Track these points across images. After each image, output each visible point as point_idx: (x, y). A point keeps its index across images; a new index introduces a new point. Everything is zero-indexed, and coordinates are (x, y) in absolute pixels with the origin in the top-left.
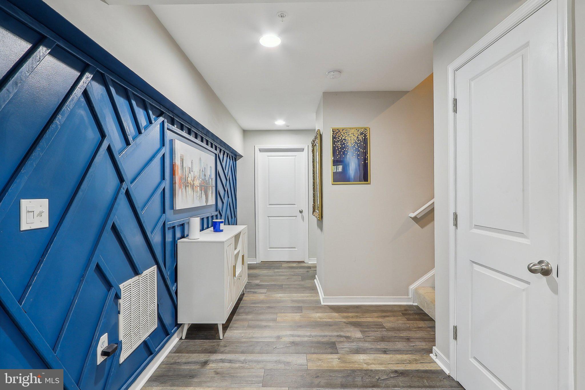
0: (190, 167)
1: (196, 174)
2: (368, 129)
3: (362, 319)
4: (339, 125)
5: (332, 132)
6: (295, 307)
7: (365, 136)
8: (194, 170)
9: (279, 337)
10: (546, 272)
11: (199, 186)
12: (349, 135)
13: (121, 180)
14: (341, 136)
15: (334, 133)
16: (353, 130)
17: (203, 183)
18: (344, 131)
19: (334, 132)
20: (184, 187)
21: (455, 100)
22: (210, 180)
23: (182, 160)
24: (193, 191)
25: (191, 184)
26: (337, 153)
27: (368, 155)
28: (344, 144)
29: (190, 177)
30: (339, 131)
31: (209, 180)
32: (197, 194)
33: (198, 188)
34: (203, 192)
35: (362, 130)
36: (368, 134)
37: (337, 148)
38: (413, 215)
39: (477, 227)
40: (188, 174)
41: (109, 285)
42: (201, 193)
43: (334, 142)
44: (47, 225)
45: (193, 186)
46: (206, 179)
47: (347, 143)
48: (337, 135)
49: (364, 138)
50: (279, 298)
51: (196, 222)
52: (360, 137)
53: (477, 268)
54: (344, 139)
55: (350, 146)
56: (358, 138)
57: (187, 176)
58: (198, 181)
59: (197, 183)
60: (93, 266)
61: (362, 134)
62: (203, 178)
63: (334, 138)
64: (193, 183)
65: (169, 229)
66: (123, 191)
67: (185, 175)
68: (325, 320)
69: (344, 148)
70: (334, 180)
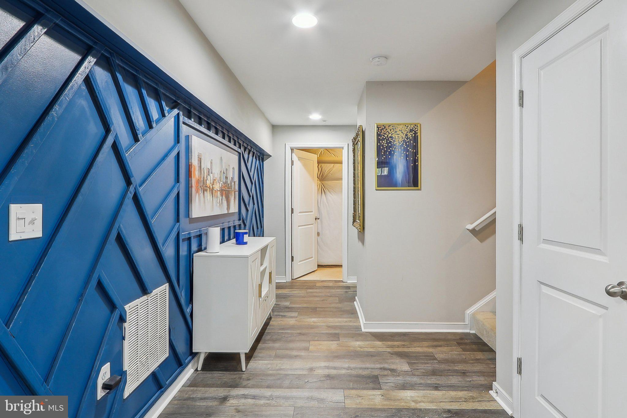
0: (209, 168)
1: (216, 176)
2: (419, 125)
3: (409, 348)
4: (385, 120)
5: (376, 129)
6: (331, 334)
7: (416, 133)
8: (213, 172)
9: (311, 369)
11: (219, 191)
12: (396, 132)
13: (128, 182)
14: (387, 133)
15: (379, 130)
16: (401, 126)
17: (224, 187)
18: (391, 127)
19: (378, 128)
20: (202, 191)
21: (521, 93)
22: (233, 183)
23: (200, 160)
24: (213, 197)
25: (210, 188)
26: (383, 153)
27: (419, 156)
28: (390, 142)
29: (209, 179)
30: (385, 127)
31: (231, 183)
32: (217, 200)
33: (219, 192)
34: (224, 197)
35: (412, 126)
36: (419, 131)
37: (382, 147)
38: (471, 227)
39: (546, 241)
40: (207, 176)
41: (112, 306)
42: (222, 199)
43: (378, 140)
44: (40, 234)
45: (212, 190)
46: (227, 182)
47: (394, 141)
48: (383, 131)
49: (413, 135)
50: (313, 323)
51: (215, 233)
52: (410, 135)
53: (545, 289)
54: (390, 137)
55: (398, 145)
56: (407, 135)
57: (205, 179)
58: (218, 184)
59: (217, 187)
60: (93, 283)
61: (411, 131)
62: (224, 181)
63: (378, 135)
64: (213, 187)
65: (184, 240)
66: (130, 195)
67: (204, 177)
68: (366, 349)
69: (390, 147)
70: (379, 185)
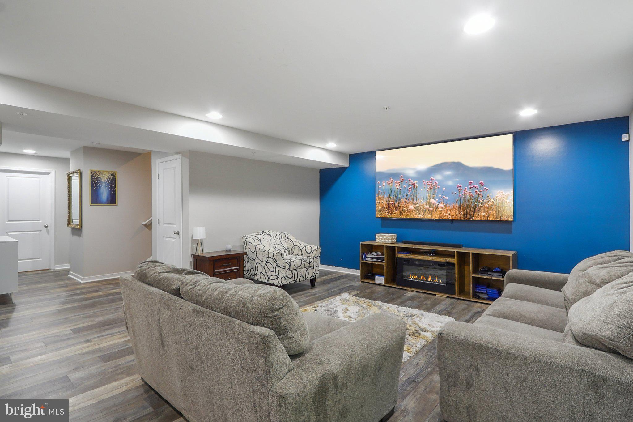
2: (116, 173)
4: (95, 168)
5: (90, 173)
7: (114, 177)
10: (178, 234)
12: (102, 175)
14: (97, 176)
15: (92, 173)
16: (106, 173)
18: (100, 173)
19: (92, 172)
21: (159, 174)
26: (94, 186)
27: (116, 188)
28: (99, 180)
30: (96, 172)
35: (112, 173)
36: (116, 176)
37: (94, 183)
38: (144, 223)
39: (166, 224)
43: (92, 179)
47: (102, 180)
48: (94, 174)
49: (113, 178)
52: (111, 177)
53: (165, 239)
54: (99, 178)
55: (104, 182)
56: (109, 177)
61: (112, 175)
63: (91, 176)
69: (99, 183)
70: (92, 203)
